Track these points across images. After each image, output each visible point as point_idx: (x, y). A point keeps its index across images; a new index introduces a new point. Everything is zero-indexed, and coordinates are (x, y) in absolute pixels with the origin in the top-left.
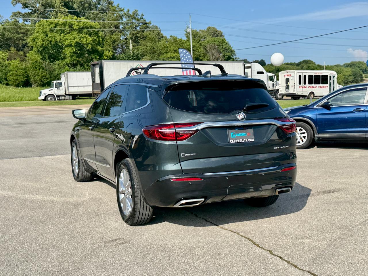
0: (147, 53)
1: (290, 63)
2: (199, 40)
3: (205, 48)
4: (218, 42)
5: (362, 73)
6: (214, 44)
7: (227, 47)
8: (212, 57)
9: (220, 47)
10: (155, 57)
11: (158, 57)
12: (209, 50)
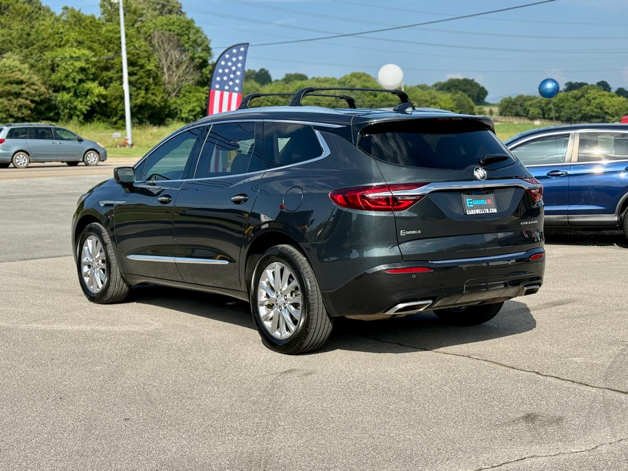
0: (11, 46)
1: (325, 78)
2: (133, 21)
3: (150, 38)
4: (179, 27)
5: (472, 103)
6: (170, 30)
7: (200, 39)
8: (166, 60)
9: (182, 38)
10: (32, 54)
11: (40, 56)
12: (158, 43)
